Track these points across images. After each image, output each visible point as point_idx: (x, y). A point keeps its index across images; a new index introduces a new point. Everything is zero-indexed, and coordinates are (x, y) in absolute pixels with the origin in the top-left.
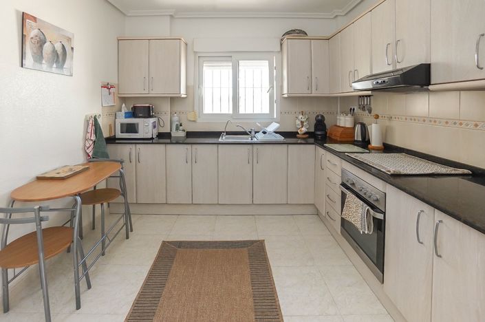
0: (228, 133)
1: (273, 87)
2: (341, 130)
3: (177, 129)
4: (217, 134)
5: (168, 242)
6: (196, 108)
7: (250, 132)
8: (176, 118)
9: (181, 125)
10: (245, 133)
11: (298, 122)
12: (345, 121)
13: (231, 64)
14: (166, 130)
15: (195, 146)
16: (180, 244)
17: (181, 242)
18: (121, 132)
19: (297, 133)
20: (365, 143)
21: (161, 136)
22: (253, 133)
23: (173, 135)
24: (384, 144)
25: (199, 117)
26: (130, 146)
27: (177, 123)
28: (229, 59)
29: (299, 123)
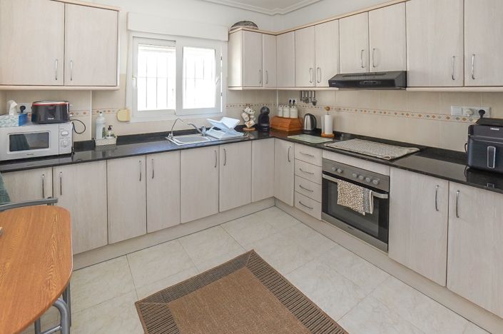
0: (176, 133)
1: (219, 79)
2: (289, 121)
3: (104, 134)
4: (162, 136)
5: (144, 301)
6: (129, 105)
7: (201, 130)
8: (101, 119)
9: (110, 129)
10: (194, 132)
11: (245, 116)
12: (289, 113)
13: (175, 50)
14: (87, 137)
15: (150, 158)
16: (164, 296)
17: (163, 292)
18: (11, 150)
19: (245, 126)
20: (316, 131)
21: (78, 146)
22: (204, 130)
23: (98, 143)
24: (334, 132)
25: (133, 116)
26: (43, 171)
27: (104, 126)
28: (173, 43)
29: (247, 116)
